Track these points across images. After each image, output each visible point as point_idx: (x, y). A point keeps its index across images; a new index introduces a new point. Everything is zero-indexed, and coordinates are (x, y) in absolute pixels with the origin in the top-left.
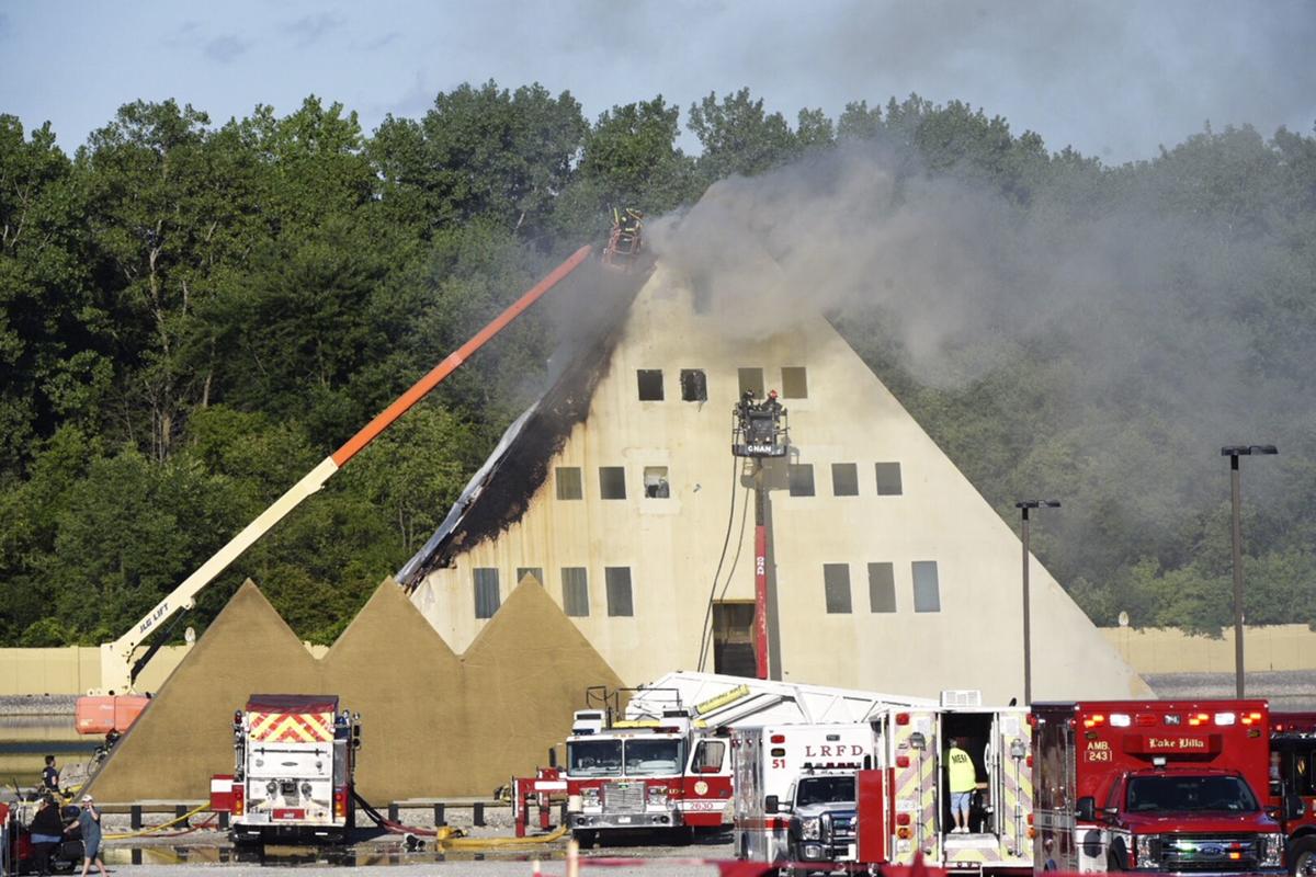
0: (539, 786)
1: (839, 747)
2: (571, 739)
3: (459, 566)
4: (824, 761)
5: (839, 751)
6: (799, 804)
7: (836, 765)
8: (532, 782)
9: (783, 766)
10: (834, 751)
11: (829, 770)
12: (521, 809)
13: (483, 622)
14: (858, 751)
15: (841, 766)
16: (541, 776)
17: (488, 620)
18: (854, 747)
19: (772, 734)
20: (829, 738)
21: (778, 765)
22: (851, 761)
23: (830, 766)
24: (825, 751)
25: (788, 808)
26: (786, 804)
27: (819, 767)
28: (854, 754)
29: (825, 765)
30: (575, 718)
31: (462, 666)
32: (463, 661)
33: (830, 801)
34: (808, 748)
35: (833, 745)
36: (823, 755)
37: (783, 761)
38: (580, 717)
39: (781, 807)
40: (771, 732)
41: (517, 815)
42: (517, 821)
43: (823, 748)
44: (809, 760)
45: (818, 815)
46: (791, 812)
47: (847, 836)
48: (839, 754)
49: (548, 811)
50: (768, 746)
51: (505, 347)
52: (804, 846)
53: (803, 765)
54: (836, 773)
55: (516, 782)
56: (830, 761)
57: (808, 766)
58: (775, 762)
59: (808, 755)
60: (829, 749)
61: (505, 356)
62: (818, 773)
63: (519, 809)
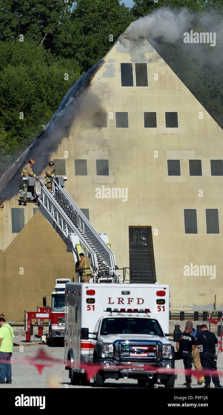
0: (38, 315)
1: (129, 299)
2: (54, 293)
3: (4, 207)
4: (119, 307)
5: (129, 301)
6: (102, 334)
7: (126, 310)
8: (34, 314)
9: (94, 310)
10: (126, 301)
11: (122, 313)
12: (29, 327)
13: (16, 234)
14: (141, 301)
15: (130, 311)
16: (39, 311)
17: (18, 233)
18: (138, 299)
19: (87, 289)
20: (123, 293)
21: (90, 309)
22: (136, 308)
23: (123, 310)
24: (120, 301)
25: (95, 336)
26: (94, 333)
27: (116, 311)
28: (138, 303)
29: (119, 310)
30: (56, 283)
31: (4, 256)
32: (5, 253)
33: (121, 333)
34: (110, 299)
35: (125, 297)
36: (119, 303)
37: (93, 306)
38: (59, 282)
39: (90, 336)
40: (87, 288)
41: (27, 330)
42: (27, 333)
43: (119, 299)
44: (110, 306)
45: (112, 342)
46: (96, 339)
47: (129, 356)
48: (129, 303)
49: (42, 329)
50: (85, 297)
51: (34, 100)
52: (103, 361)
53: (106, 310)
54: (126, 315)
55: (27, 314)
56: (123, 308)
57: (109, 310)
58: (88, 306)
59: (110, 303)
60: (123, 299)
61: (34, 104)
62: (115, 315)
63: (28, 327)
